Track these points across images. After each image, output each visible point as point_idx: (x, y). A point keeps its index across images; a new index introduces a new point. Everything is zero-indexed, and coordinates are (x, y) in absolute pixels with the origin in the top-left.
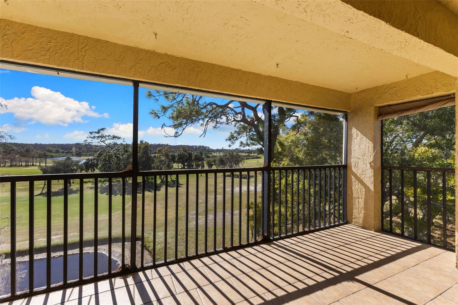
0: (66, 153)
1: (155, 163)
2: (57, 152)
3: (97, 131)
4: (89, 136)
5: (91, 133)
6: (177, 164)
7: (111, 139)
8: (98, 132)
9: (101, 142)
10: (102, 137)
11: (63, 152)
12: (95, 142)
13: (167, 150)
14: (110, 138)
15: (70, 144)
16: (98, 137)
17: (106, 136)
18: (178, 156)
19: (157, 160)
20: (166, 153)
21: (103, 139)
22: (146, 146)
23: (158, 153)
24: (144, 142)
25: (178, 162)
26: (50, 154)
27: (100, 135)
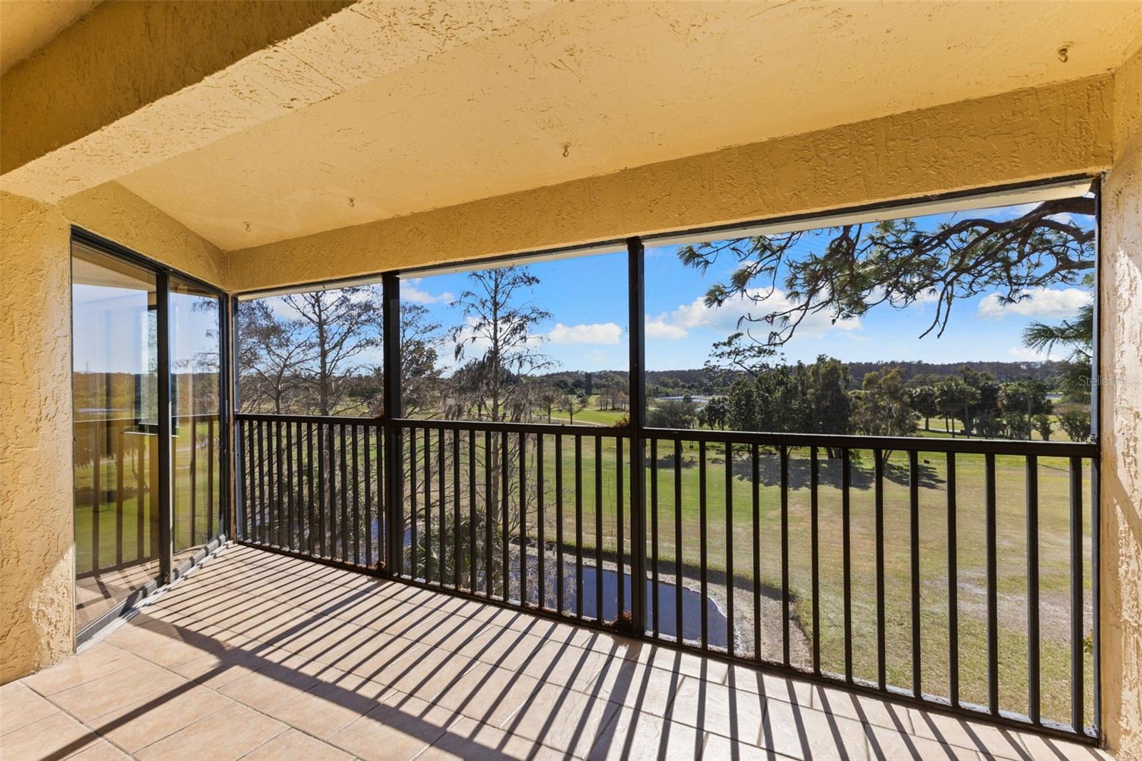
0: (689, 388)
1: (860, 414)
2: (676, 385)
3: (726, 341)
4: (712, 353)
5: (716, 346)
6: (944, 420)
7: (754, 356)
8: (730, 343)
9: (735, 365)
10: (737, 353)
11: (684, 387)
12: (725, 364)
13: (892, 378)
14: (754, 353)
15: (694, 371)
16: (729, 354)
17: (744, 350)
18: (941, 395)
19: (864, 407)
20: (889, 388)
21: (738, 358)
22: (832, 370)
23: (867, 387)
24: (828, 359)
25: (946, 415)
26: (664, 389)
27: (733, 348)
